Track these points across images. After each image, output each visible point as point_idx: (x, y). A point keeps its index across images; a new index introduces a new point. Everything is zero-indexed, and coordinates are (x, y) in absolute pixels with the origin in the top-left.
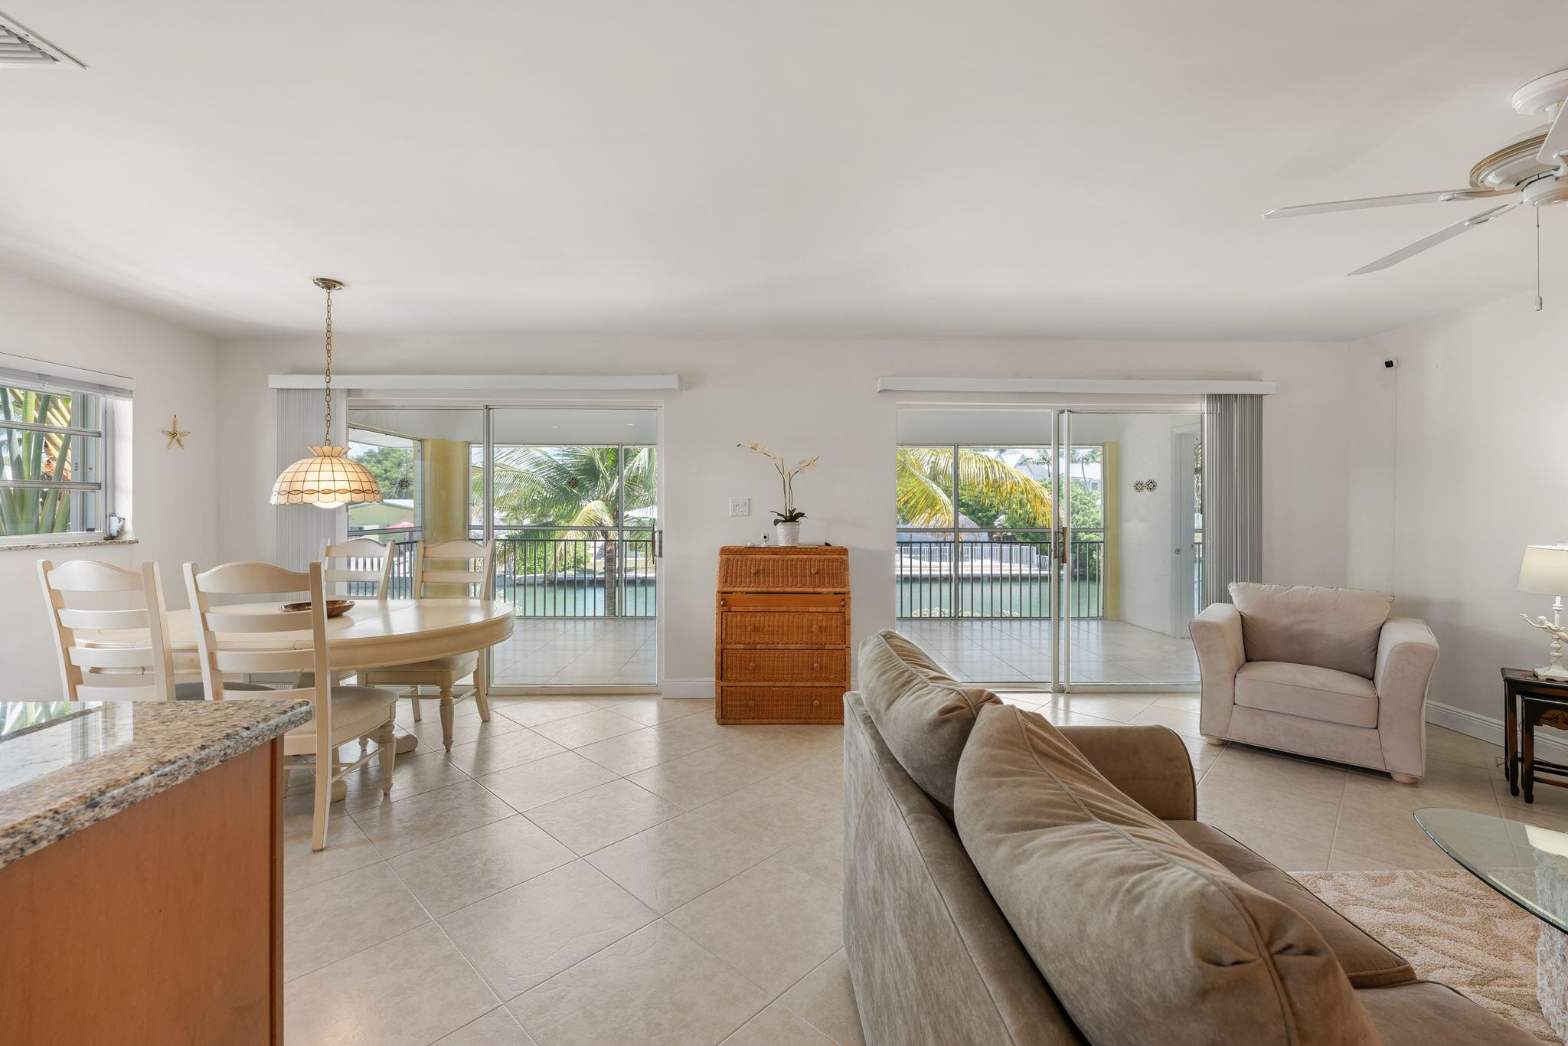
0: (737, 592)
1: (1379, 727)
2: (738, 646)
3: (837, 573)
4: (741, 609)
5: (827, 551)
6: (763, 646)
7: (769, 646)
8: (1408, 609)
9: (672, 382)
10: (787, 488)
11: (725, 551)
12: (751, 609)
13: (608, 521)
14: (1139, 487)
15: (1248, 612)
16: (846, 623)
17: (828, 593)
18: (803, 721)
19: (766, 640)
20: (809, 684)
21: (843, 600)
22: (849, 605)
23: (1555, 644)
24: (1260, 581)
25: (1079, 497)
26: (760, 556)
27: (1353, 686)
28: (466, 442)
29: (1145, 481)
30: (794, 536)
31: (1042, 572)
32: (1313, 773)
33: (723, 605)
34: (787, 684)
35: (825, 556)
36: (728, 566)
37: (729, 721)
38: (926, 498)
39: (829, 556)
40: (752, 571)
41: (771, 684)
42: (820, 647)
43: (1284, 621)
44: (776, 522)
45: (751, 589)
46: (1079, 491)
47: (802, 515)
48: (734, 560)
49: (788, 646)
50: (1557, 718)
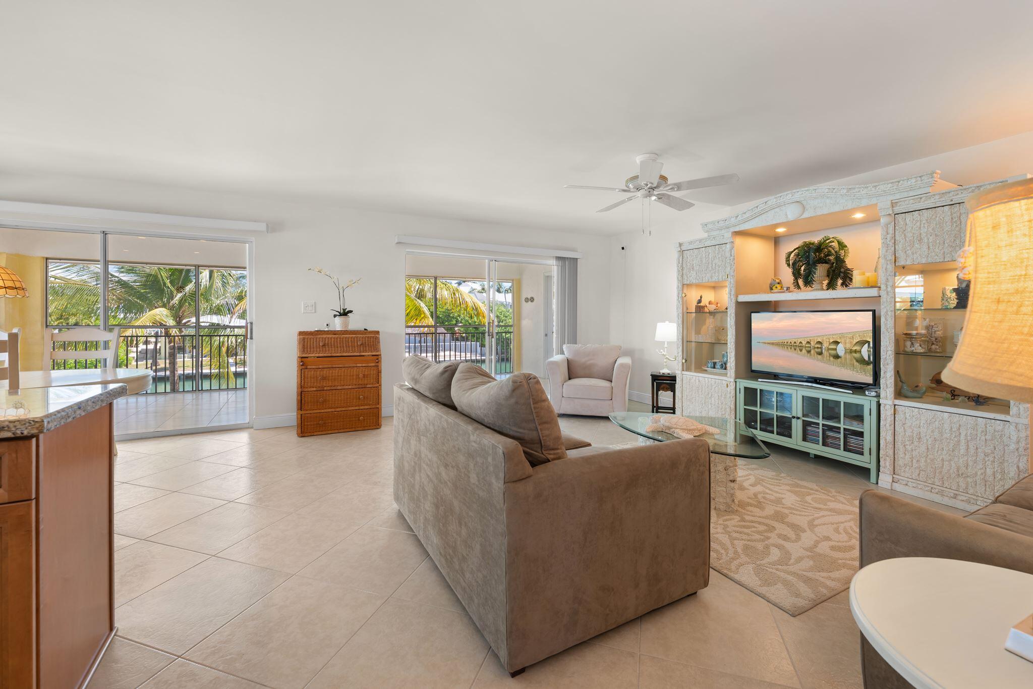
0: (311, 357)
1: (613, 399)
2: (312, 389)
3: (373, 345)
4: (314, 367)
5: (366, 333)
6: (329, 388)
7: (332, 388)
8: (628, 353)
9: (262, 227)
10: (341, 296)
11: (301, 333)
12: (321, 367)
13: (171, 322)
14: (527, 300)
15: (570, 357)
16: (379, 372)
17: (368, 355)
18: (353, 429)
19: (330, 384)
20: (357, 408)
21: (378, 359)
22: (381, 362)
23: (665, 361)
24: (576, 344)
25: (503, 313)
26: (325, 336)
27: (605, 384)
28: (44, 258)
29: (529, 297)
30: (346, 324)
31: (482, 358)
32: (590, 421)
33: (302, 365)
34: (343, 409)
35: (366, 335)
36: (304, 342)
37: (306, 435)
38: (416, 309)
39: (368, 335)
40: (321, 344)
41: (333, 410)
42: (363, 386)
43: (583, 360)
44: (335, 316)
45: (321, 355)
46: (503, 309)
47: (351, 312)
48: (308, 340)
49: (344, 387)
50: (664, 388)
